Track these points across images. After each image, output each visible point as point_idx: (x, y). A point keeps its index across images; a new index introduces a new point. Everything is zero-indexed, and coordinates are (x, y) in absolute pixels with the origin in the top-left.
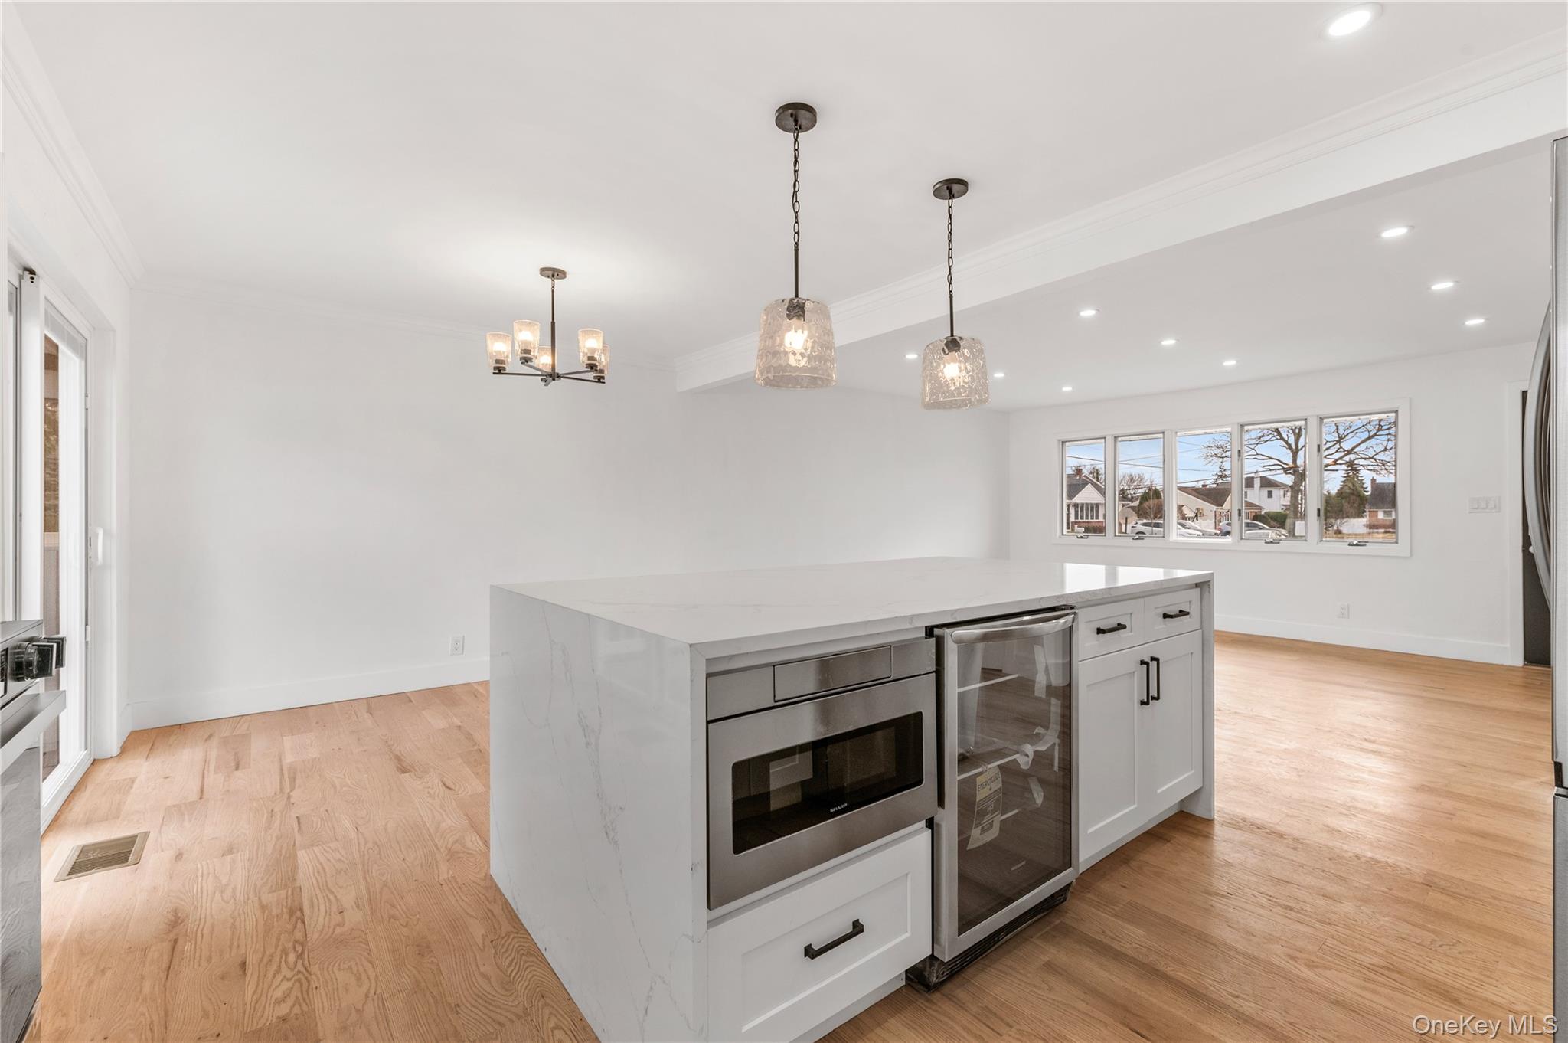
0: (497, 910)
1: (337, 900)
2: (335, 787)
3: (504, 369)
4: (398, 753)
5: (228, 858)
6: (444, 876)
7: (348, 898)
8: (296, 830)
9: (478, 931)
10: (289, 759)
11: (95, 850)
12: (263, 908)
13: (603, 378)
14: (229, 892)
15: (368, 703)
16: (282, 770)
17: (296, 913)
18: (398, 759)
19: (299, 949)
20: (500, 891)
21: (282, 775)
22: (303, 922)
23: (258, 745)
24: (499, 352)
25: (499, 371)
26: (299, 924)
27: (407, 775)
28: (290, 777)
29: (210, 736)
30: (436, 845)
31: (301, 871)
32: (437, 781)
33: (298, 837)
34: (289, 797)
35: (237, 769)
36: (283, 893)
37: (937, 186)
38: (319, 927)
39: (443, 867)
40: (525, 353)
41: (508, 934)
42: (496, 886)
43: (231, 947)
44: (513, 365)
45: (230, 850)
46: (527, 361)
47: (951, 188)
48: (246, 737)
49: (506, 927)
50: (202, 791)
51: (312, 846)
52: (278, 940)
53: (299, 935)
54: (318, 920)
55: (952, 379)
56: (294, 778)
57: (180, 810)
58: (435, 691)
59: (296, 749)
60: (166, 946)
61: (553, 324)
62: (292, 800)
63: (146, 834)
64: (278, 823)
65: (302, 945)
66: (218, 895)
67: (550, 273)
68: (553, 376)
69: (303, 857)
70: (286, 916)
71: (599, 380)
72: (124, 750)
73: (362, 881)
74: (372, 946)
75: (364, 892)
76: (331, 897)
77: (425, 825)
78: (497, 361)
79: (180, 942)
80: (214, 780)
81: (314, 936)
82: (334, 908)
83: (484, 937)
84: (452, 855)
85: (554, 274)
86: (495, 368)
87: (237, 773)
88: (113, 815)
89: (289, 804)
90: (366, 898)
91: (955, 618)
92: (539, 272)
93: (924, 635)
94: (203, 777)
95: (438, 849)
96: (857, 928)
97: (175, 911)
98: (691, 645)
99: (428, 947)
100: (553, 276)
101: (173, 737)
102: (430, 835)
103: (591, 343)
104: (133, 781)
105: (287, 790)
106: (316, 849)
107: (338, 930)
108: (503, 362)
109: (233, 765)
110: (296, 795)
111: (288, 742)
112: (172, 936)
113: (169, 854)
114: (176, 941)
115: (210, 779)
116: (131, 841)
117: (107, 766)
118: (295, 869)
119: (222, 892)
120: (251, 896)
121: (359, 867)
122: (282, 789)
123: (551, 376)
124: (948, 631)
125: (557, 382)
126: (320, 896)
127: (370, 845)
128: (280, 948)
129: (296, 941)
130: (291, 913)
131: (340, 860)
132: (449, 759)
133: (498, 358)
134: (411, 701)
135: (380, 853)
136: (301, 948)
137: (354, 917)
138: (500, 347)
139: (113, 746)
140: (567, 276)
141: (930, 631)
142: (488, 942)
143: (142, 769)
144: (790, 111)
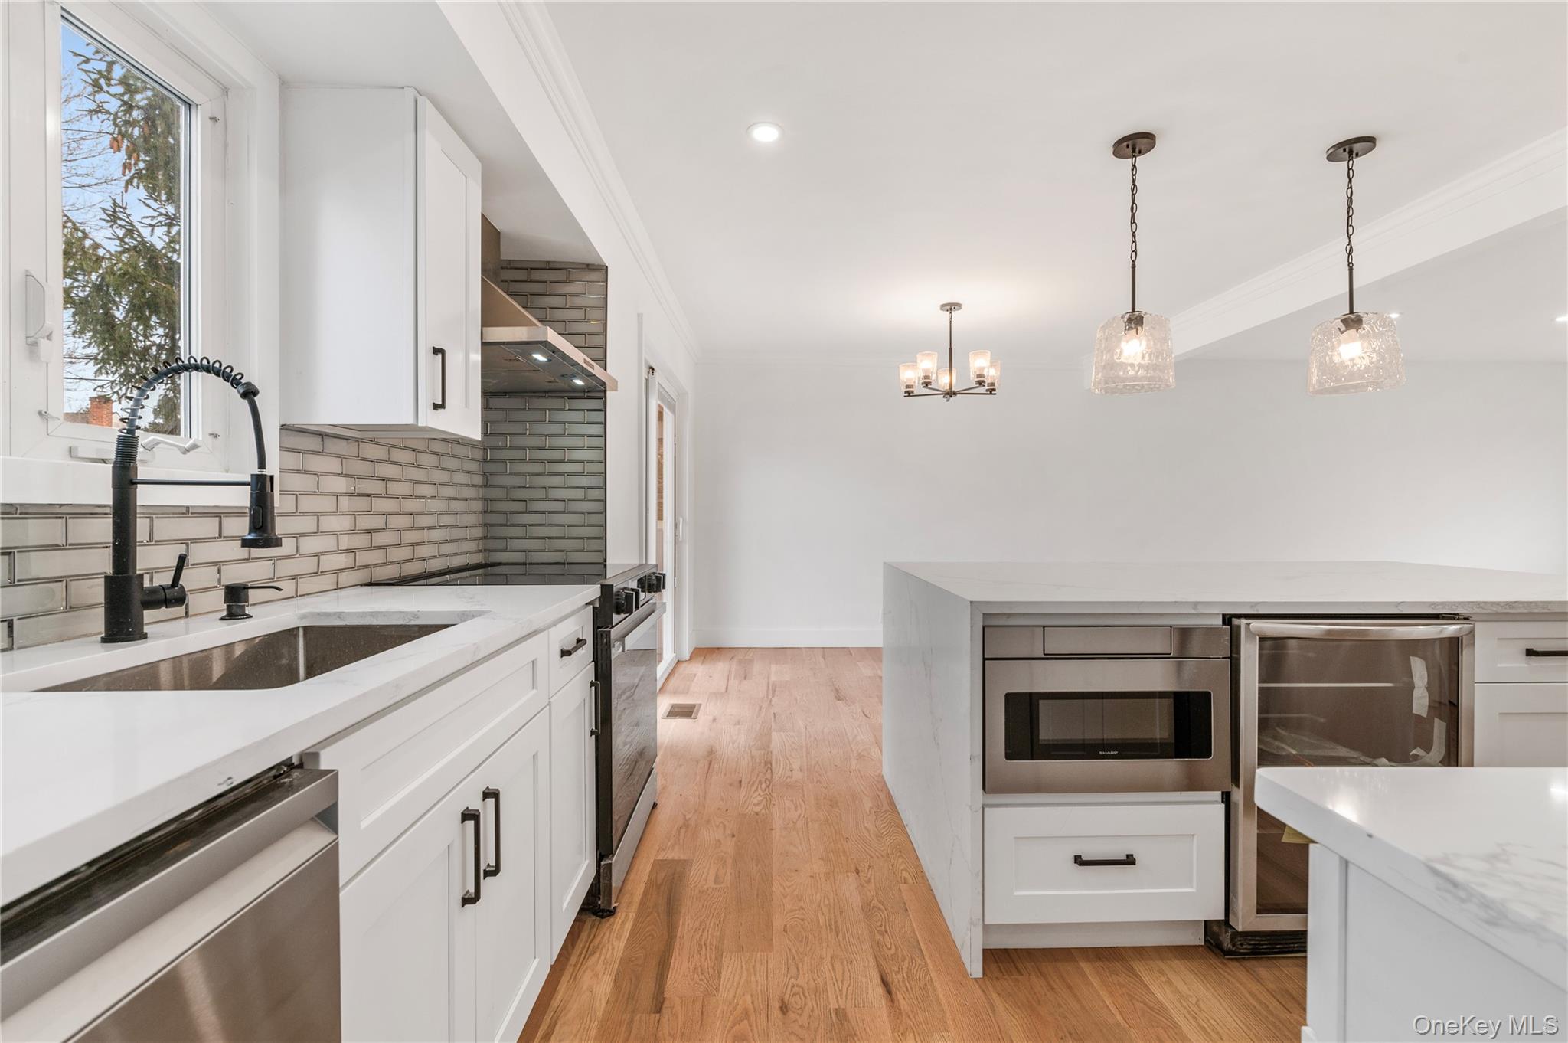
0: (882, 796)
1: (790, 764)
2: (796, 700)
3: (913, 392)
4: (837, 687)
5: (738, 727)
6: (853, 768)
7: (796, 765)
8: (773, 719)
9: (868, 804)
10: (773, 678)
11: (678, 707)
12: (752, 757)
13: (994, 390)
14: (736, 745)
15: (824, 651)
16: (768, 684)
17: (768, 763)
18: (837, 691)
19: (768, 783)
20: (886, 786)
21: (768, 687)
22: (771, 770)
23: (757, 667)
24: (909, 380)
25: (909, 394)
26: (769, 771)
27: (841, 702)
28: (773, 689)
29: (733, 658)
30: (851, 748)
31: (773, 745)
32: (859, 710)
33: (773, 724)
34: (771, 701)
35: (745, 678)
36: (762, 752)
37: (1330, 152)
38: (779, 775)
39: (854, 763)
40: (925, 378)
41: (886, 811)
42: (885, 782)
43: (735, 771)
44: (918, 389)
45: (738, 723)
46: (927, 385)
47: (1349, 149)
48: (751, 661)
49: (886, 807)
50: (727, 688)
51: (780, 731)
52: (758, 775)
53: (769, 776)
54: (779, 772)
55: (1352, 360)
56: (775, 691)
57: (716, 696)
58: (868, 649)
59: (779, 673)
60: (707, 763)
61: (951, 349)
62: (773, 703)
63: (700, 705)
64: (763, 715)
65: (769, 781)
66: (731, 745)
67: (949, 308)
68: (950, 394)
69: (775, 736)
70: (763, 765)
71: (991, 392)
72: (691, 657)
73: (805, 758)
74: (806, 793)
75: (805, 764)
76: (788, 762)
77: (846, 734)
78: (907, 387)
79: (713, 763)
80: (734, 683)
81: (776, 779)
82: (788, 768)
83: (871, 808)
84: (860, 757)
85: (951, 307)
86: (906, 392)
87: (746, 682)
88: (686, 691)
89: (770, 704)
90: (806, 767)
91: (1257, 610)
92: (939, 308)
93: (1221, 623)
94: (728, 680)
95: (853, 751)
96: (1130, 860)
97: (711, 747)
98: (971, 602)
99: (836, 803)
100: (951, 309)
101: (714, 655)
102: (849, 742)
103: (981, 363)
104: (695, 675)
105: (770, 697)
106: (782, 733)
107: (789, 780)
108: (911, 386)
109: (743, 676)
110: (775, 700)
111: (774, 668)
112: (709, 759)
113: (710, 718)
114: (711, 761)
115: (731, 682)
116: (693, 707)
117: (684, 665)
118: (770, 741)
119: (733, 744)
120: (747, 749)
121: (804, 749)
122: (767, 695)
123: (948, 393)
124: (1244, 621)
125: (954, 398)
126: (781, 759)
127: (812, 739)
128: (758, 780)
129: (766, 779)
130: (766, 763)
131: (793, 743)
132: (870, 697)
133: (908, 384)
134: (851, 654)
135: (817, 745)
136: (769, 782)
137: (797, 775)
138: (910, 375)
139: (686, 655)
140: (962, 307)
141: (1227, 619)
142: (872, 811)
143: (699, 669)
144: (1125, 144)
